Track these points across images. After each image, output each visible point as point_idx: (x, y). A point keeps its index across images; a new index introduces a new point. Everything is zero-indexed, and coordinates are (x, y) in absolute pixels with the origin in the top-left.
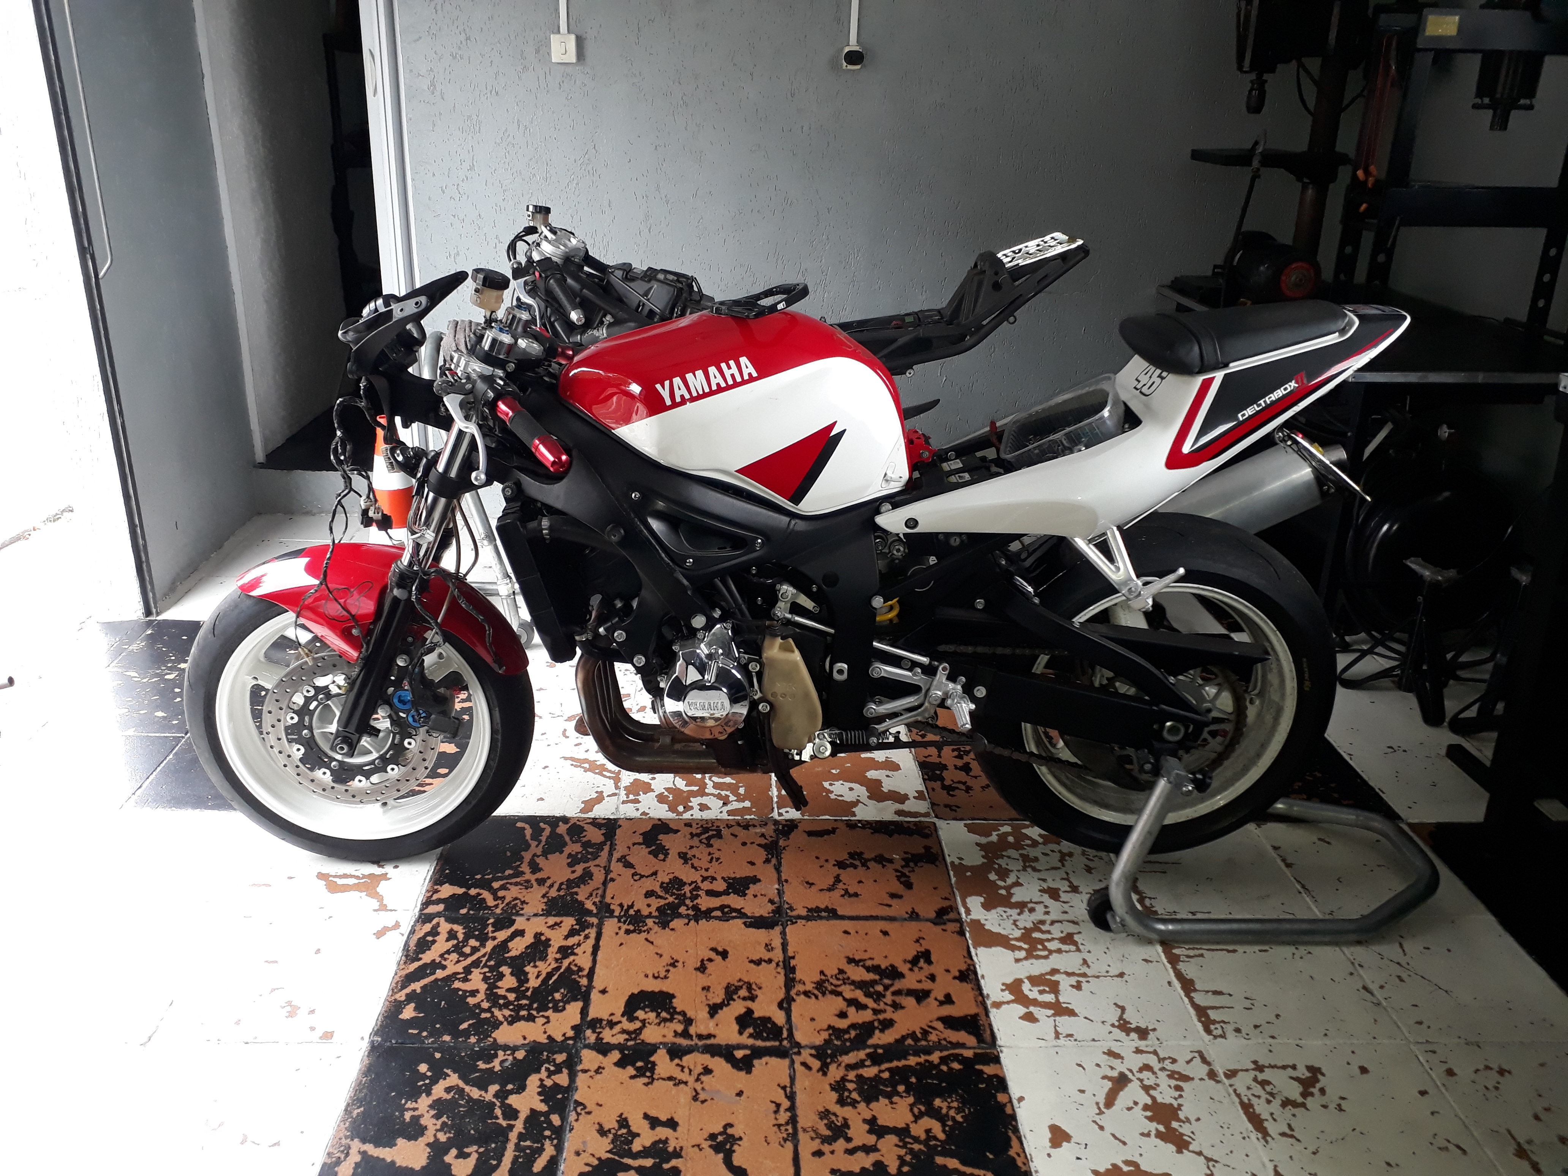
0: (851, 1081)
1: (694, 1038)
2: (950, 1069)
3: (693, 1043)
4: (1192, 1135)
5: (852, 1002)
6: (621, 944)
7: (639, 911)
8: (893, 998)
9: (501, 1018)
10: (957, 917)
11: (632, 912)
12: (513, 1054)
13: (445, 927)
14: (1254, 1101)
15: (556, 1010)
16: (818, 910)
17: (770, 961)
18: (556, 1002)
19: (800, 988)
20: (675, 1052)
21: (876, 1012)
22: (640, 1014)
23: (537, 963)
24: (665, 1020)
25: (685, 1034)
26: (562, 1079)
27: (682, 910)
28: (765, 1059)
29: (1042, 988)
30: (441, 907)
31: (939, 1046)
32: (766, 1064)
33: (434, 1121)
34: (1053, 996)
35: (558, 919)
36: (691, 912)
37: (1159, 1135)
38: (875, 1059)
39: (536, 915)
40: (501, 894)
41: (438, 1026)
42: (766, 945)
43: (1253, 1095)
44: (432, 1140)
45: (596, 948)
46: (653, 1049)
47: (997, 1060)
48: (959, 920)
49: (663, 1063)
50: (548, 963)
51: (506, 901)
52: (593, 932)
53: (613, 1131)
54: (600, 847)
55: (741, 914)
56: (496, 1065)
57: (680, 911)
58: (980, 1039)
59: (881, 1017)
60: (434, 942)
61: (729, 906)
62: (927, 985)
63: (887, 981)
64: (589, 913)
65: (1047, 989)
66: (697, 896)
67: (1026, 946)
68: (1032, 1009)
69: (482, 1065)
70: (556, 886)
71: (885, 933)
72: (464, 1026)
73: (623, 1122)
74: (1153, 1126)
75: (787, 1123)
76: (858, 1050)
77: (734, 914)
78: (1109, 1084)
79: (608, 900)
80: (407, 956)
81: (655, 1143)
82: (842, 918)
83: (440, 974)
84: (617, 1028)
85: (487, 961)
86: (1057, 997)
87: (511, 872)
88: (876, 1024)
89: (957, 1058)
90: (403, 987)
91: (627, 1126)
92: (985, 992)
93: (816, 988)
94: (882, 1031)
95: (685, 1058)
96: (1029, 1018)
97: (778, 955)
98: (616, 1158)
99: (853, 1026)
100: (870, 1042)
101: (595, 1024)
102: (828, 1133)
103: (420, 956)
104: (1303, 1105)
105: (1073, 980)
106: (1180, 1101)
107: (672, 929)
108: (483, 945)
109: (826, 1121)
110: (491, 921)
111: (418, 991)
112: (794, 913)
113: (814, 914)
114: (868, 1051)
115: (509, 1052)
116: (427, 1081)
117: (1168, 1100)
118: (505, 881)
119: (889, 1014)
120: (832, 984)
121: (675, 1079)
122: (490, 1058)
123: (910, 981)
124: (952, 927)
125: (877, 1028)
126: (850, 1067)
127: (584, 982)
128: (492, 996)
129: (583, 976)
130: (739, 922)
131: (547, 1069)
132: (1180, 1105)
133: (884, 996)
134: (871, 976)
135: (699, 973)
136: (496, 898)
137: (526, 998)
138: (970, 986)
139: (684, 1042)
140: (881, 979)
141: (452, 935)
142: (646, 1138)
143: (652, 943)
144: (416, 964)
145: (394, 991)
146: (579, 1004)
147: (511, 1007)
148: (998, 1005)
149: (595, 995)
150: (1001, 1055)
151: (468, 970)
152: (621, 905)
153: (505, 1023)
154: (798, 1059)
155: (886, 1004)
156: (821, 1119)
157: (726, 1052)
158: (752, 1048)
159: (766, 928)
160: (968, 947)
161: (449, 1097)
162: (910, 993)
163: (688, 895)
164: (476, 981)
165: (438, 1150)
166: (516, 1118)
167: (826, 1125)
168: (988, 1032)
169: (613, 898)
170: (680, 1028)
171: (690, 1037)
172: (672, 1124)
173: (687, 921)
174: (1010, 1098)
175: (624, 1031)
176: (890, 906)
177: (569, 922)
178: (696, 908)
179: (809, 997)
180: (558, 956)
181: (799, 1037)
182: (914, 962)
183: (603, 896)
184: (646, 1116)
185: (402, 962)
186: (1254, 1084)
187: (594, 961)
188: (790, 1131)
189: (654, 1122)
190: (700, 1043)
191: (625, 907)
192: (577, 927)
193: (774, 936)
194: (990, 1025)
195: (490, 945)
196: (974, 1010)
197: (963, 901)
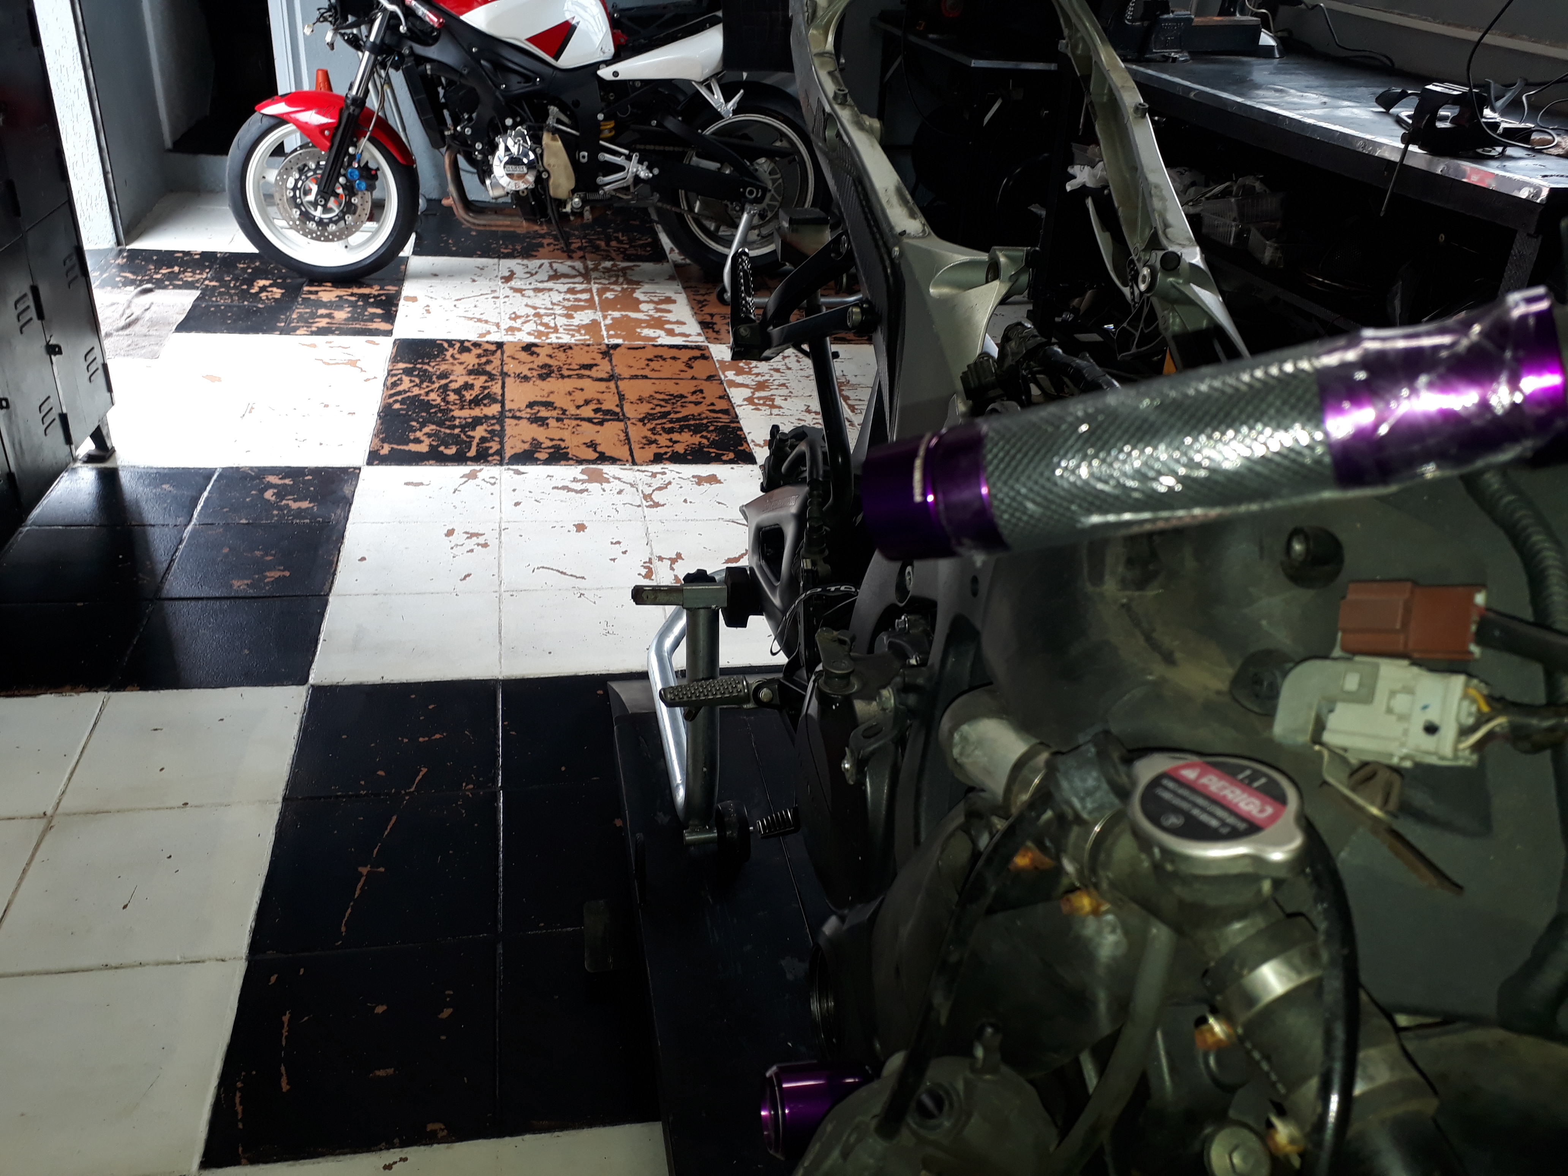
0: (659, 428)
1: (569, 415)
2: (713, 425)
3: (568, 417)
5: (657, 405)
6: (518, 386)
7: (526, 375)
8: (681, 404)
9: (453, 408)
11: (521, 375)
12: (465, 419)
13: (406, 378)
15: (486, 406)
16: (636, 376)
17: (609, 392)
18: (485, 404)
19: (628, 401)
20: (558, 420)
21: (672, 408)
22: (536, 408)
23: (469, 391)
24: (552, 410)
25: (564, 414)
26: (496, 427)
27: (553, 375)
28: (610, 422)
29: (765, 400)
30: (401, 371)
31: (707, 418)
32: (611, 424)
33: (427, 439)
34: (770, 402)
35: (476, 377)
36: (558, 376)
38: (671, 421)
39: (463, 375)
40: (437, 367)
41: (417, 410)
42: (606, 387)
45: (503, 387)
46: (546, 418)
47: (738, 422)
48: (720, 379)
49: (552, 423)
50: (475, 391)
51: (442, 370)
52: (500, 381)
53: (530, 442)
54: (495, 351)
55: (589, 377)
56: (456, 423)
57: (551, 375)
58: (730, 417)
59: (675, 409)
60: (401, 384)
61: (581, 374)
62: (702, 400)
63: (678, 399)
64: (495, 375)
65: (768, 400)
66: (561, 370)
67: (758, 387)
68: (758, 406)
69: (448, 423)
70: (471, 365)
71: (677, 384)
72: (433, 411)
73: (534, 439)
75: (625, 440)
76: (662, 419)
77: (585, 377)
79: (505, 370)
80: (387, 388)
81: (555, 446)
82: (651, 379)
83: (410, 394)
84: (524, 412)
85: (438, 390)
86: (772, 403)
87: (440, 359)
89: (717, 422)
90: (390, 398)
91: (537, 441)
92: (733, 402)
93: (637, 401)
94: (675, 413)
95: (564, 421)
96: (757, 409)
97: (614, 391)
99: (659, 412)
100: (669, 417)
101: (511, 410)
103: (395, 388)
105: (784, 398)
107: (549, 381)
108: (433, 385)
110: (434, 376)
111: (400, 399)
112: (622, 377)
113: (634, 377)
114: (667, 419)
115: (462, 419)
116: (419, 427)
118: (438, 363)
119: (679, 409)
120: (646, 399)
121: (561, 427)
122: (452, 421)
123: (693, 398)
124: (716, 382)
126: (658, 424)
127: (499, 397)
128: (445, 401)
129: (498, 395)
130: (589, 379)
131: (487, 424)
133: (676, 403)
134: (669, 397)
135: (567, 396)
136: (434, 369)
137: (467, 402)
138: (724, 400)
139: (562, 416)
140: (674, 398)
141: (411, 381)
142: (549, 444)
143: (537, 386)
144: (394, 391)
145: (385, 399)
146: (499, 404)
147: (458, 405)
148: (739, 405)
149: (507, 401)
150: (740, 420)
151: (426, 393)
152: (514, 373)
153: (457, 410)
154: (629, 422)
155: (677, 406)
156: (643, 439)
157: (589, 420)
158: (603, 419)
159: (605, 381)
160: (725, 389)
161: (433, 432)
162: (691, 402)
163: (556, 370)
164: (434, 396)
166: (476, 439)
167: (646, 440)
168: (734, 414)
169: (508, 370)
170: (560, 412)
172: (562, 440)
173: (556, 378)
175: (528, 413)
176: (679, 374)
177: (484, 378)
178: (561, 374)
179: (633, 403)
180: (481, 389)
181: (628, 415)
182: (694, 393)
183: (502, 369)
184: (547, 438)
185: (385, 390)
187: (504, 390)
188: (627, 442)
189: (552, 440)
190: (573, 417)
191: (518, 373)
192: (489, 379)
193: (612, 384)
194: (735, 412)
195: (437, 385)
196: (726, 407)
197: (724, 374)
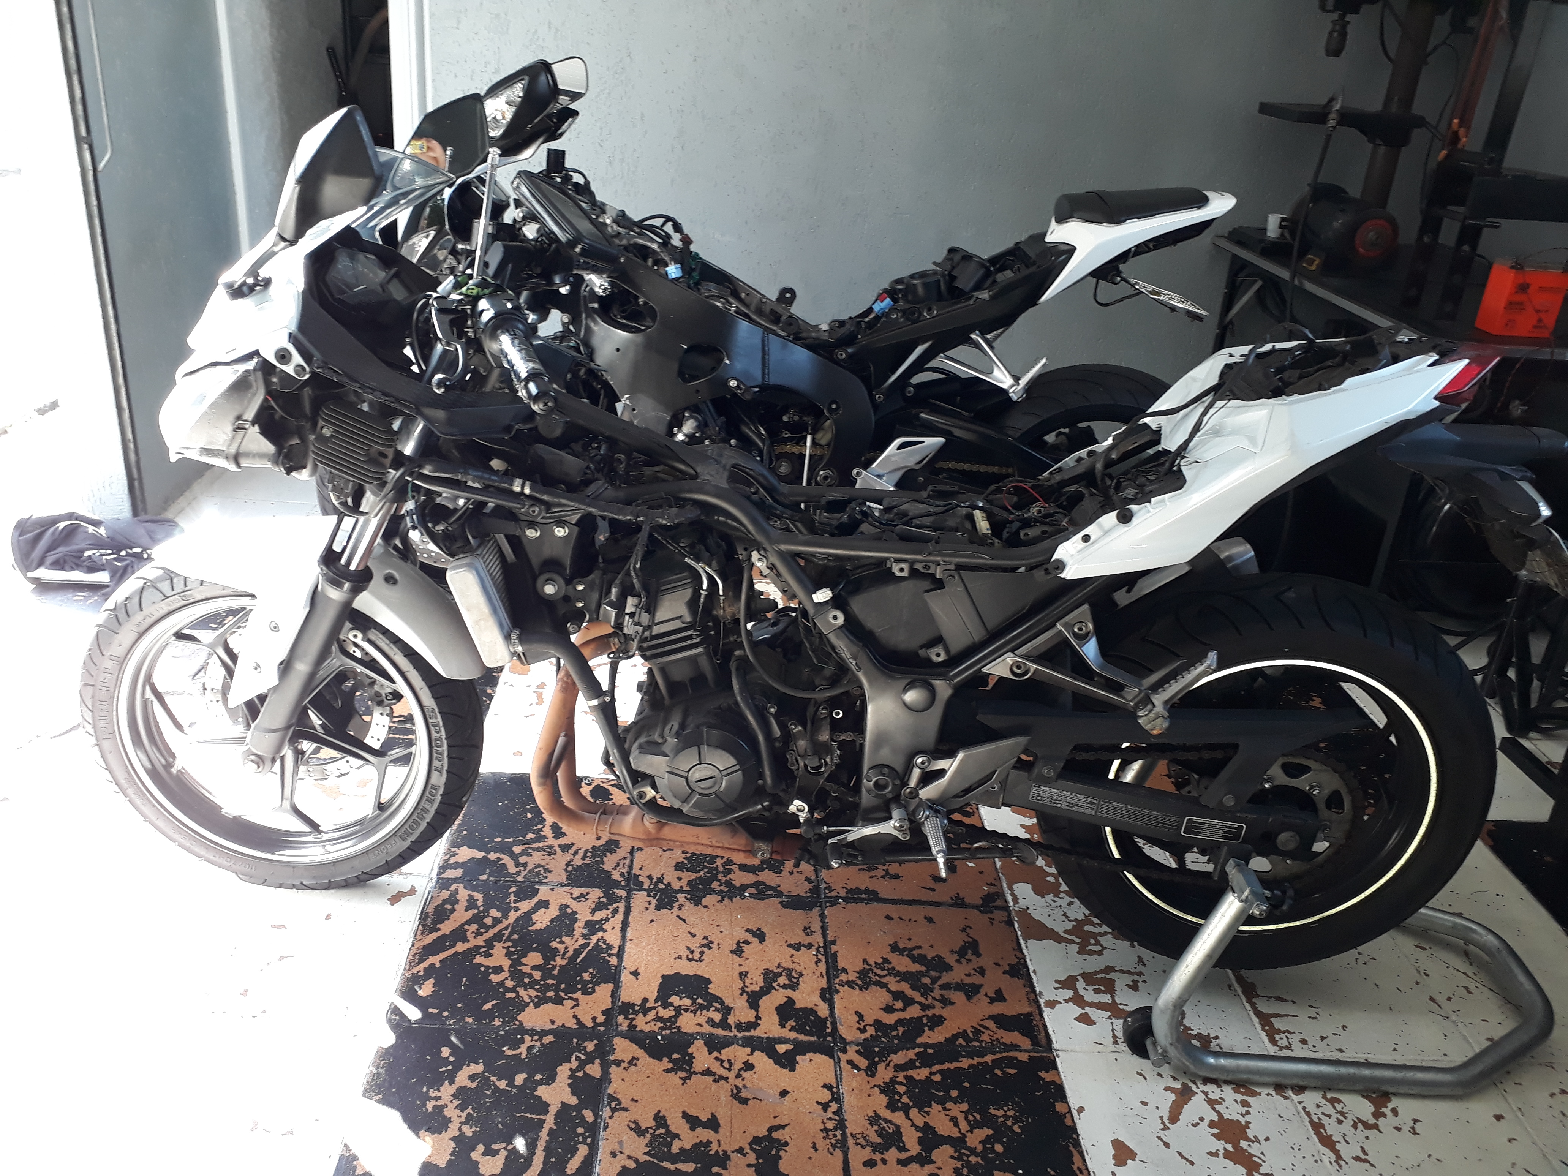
0: (901, 1083)
1: (733, 1029)
2: (1004, 1073)
3: (732, 1034)
4: (1261, 1156)
5: (897, 995)
6: (652, 921)
7: (669, 884)
8: (941, 992)
9: (527, 1000)
10: (1005, 904)
11: (661, 886)
12: (540, 1039)
13: (463, 894)
14: (1325, 1120)
15: (586, 992)
16: (857, 891)
17: (809, 946)
18: (585, 983)
19: (844, 977)
20: (714, 1045)
21: (924, 1007)
22: (675, 1000)
23: (564, 939)
24: (702, 1007)
25: (724, 1024)
26: (594, 1070)
27: (715, 885)
28: (809, 1056)
29: (1096, 987)
30: (458, 873)
31: (991, 1048)
32: (811, 1060)
33: (458, 1112)
34: (1109, 996)
35: (584, 890)
36: (723, 888)
37: (1227, 1155)
38: (925, 1060)
39: (561, 885)
40: (522, 859)
41: (459, 1005)
42: (805, 928)
43: (1323, 1114)
44: (457, 1134)
45: (625, 925)
46: (690, 1039)
47: (1054, 1066)
48: (1006, 908)
49: (701, 1055)
50: (574, 939)
51: (528, 868)
52: (622, 906)
53: (651, 1131)
55: (779, 894)
56: (523, 1050)
57: (712, 886)
58: (1035, 1042)
59: (930, 1013)
60: (453, 910)
61: (763, 883)
62: (976, 979)
63: (933, 973)
64: (616, 884)
65: (1102, 988)
66: (730, 871)
67: (1079, 940)
68: (1088, 1010)
69: (508, 1052)
70: (581, 853)
71: (930, 920)
72: (488, 1006)
73: (660, 1120)
74: (1219, 1145)
75: (835, 1129)
76: (908, 1049)
77: (769, 892)
78: (1172, 1097)
79: (635, 871)
80: (424, 926)
81: (696, 1146)
82: (884, 901)
83: (460, 947)
84: (651, 1015)
85: (510, 934)
86: (1113, 998)
87: (533, 836)
88: (925, 1021)
89: (1012, 1062)
90: (421, 960)
91: (666, 1126)
92: (1038, 989)
93: (859, 978)
94: (931, 1029)
95: (723, 1051)
96: (1085, 1019)
97: (817, 939)
98: (655, 1161)
99: (900, 1022)
100: (919, 1040)
101: (627, 1009)
102: (879, 1140)
103: (438, 926)
104: (1375, 1127)
105: (1129, 980)
106: (1248, 1118)
107: (705, 907)
108: (505, 917)
109: (876, 1128)
110: (513, 889)
111: (438, 965)
112: (834, 894)
113: (854, 896)
114: (917, 1050)
115: (536, 1038)
116: (450, 1067)
117: (1235, 1117)
118: (527, 846)
119: (937, 1011)
120: (876, 974)
121: (714, 1074)
122: (516, 1045)
123: (959, 973)
124: (999, 915)
125: (926, 1025)
126: (898, 1068)
127: (614, 961)
128: (516, 974)
129: (613, 955)
130: (776, 900)
131: (578, 1058)
132: (1248, 1123)
133: (932, 990)
134: (916, 967)
135: (734, 956)
136: (518, 864)
137: (553, 977)
138: (1022, 982)
139: (720, 1032)
140: (927, 971)
141: (471, 904)
142: (687, 1139)
143: (684, 921)
144: (434, 935)
145: (411, 964)
146: (611, 986)
147: (537, 987)
148: (1052, 1004)
149: (625, 977)
150: (1057, 1059)
151: (489, 944)
152: (650, 877)
153: (531, 1004)
154: (844, 1058)
155: (934, 998)
156: (871, 1124)
157: (768, 1046)
158: (795, 1042)
159: (805, 909)
160: (1018, 939)
161: (474, 1085)
162: (959, 987)
163: (721, 869)
164: (499, 957)
165: (463, 1145)
166: (546, 1112)
167: (876, 1131)
168: (1043, 1034)
169: (641, 869)
170: (717, 1017)
171: (728, 1027)
172: (713, 1124)
173: (720, 898)
174: (1069, 1108)
175: (658, 1019)
176: (934, 890)
177: (596, 894)
178: (729, 883)
179: (853, 988)
180: (585, 931)
181: (843, 1031)
182: (961, 953)
183: (631, 867)
184: (685, 1115)
185: (419, 932)
186: (1324, 1102)
187: (624, 938)
188: (839, 1137)
189: (693, 1122)
190: (740, 1035)
191: (655, 880)
192: (604, 900)
193: (813, 918)
194: (1045, 1026)
195: (513, 916)
196: (1026, 1009)
197: (1011, 888)
